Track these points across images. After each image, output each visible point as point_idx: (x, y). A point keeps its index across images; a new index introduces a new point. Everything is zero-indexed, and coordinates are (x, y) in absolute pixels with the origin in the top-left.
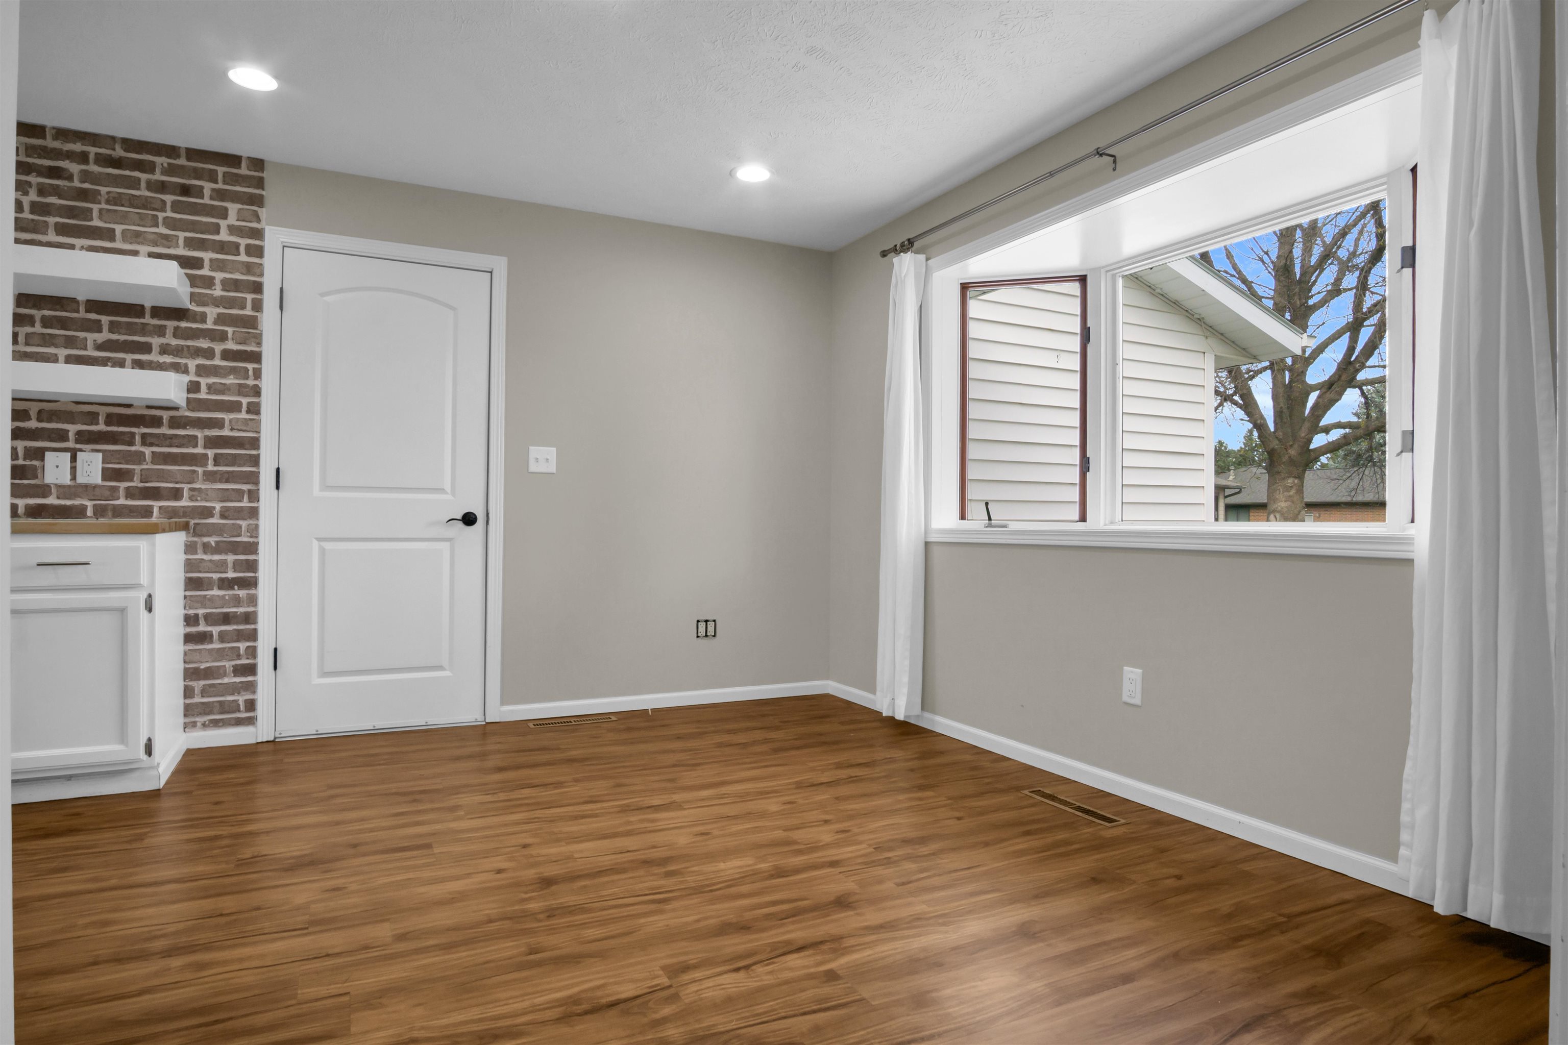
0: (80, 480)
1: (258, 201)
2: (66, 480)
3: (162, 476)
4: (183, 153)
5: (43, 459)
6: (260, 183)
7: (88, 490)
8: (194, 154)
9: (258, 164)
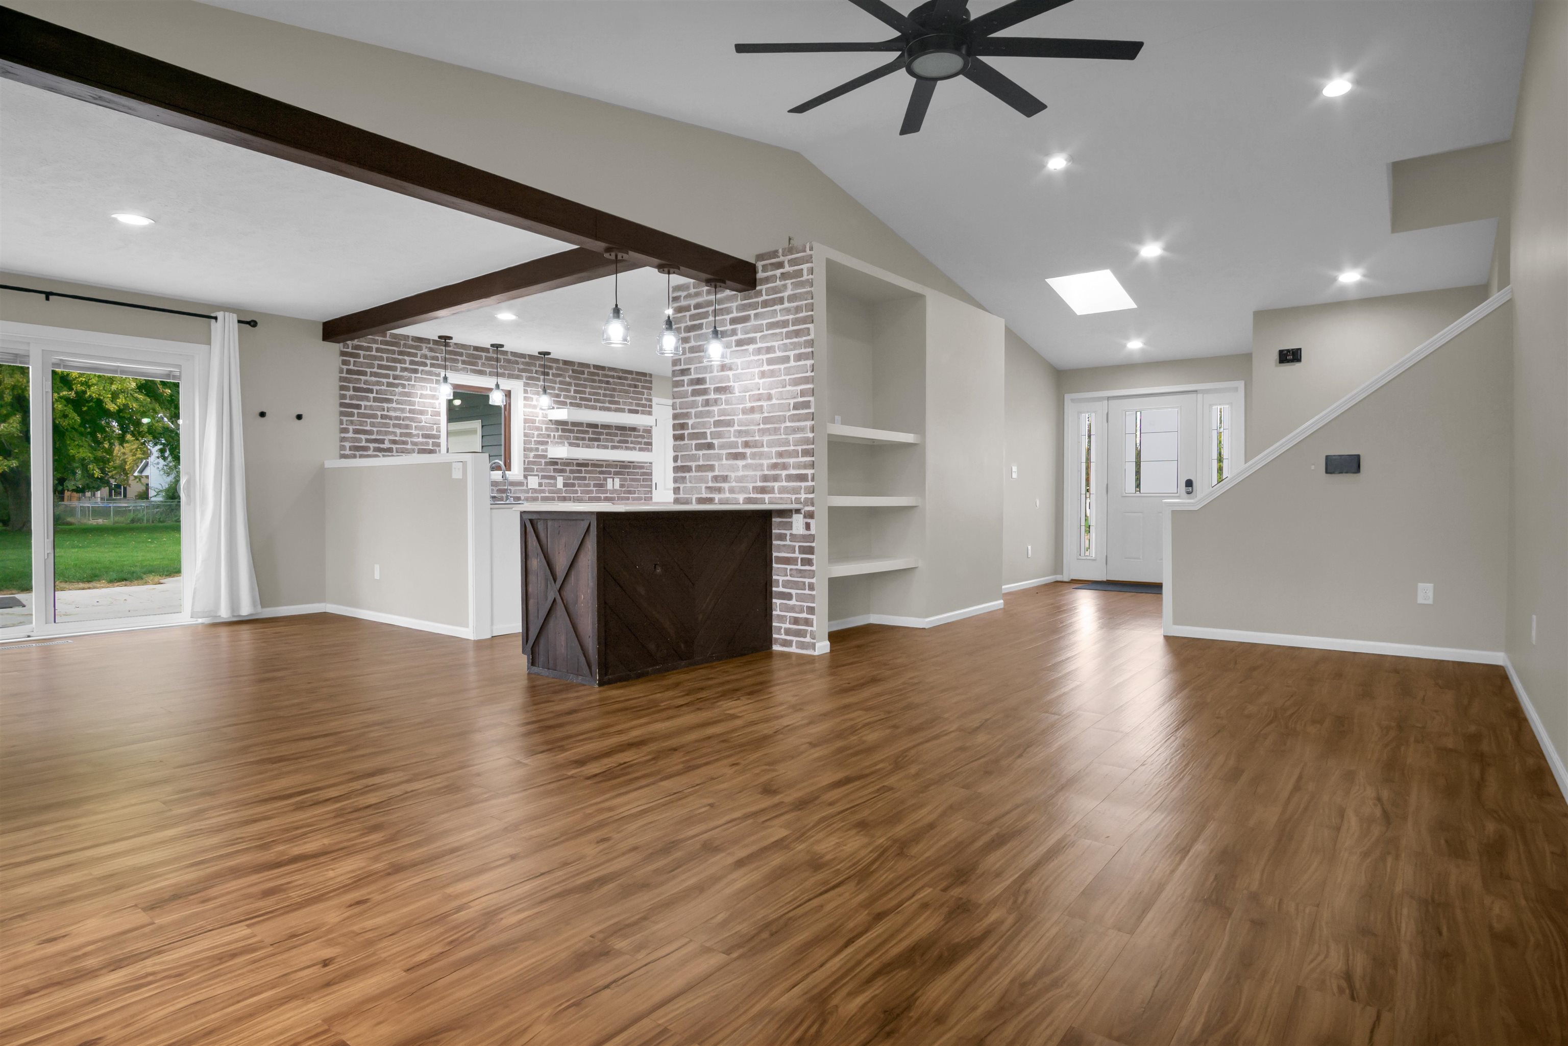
0: (615, 488)
1: (650, 388)
2: (611, 488)
3: (632, 486)
4: (634, 373)
5: (606, 481)
6: (651, 382)
7: (616, 490)
8: (638, 373)
9: (651, 375)
